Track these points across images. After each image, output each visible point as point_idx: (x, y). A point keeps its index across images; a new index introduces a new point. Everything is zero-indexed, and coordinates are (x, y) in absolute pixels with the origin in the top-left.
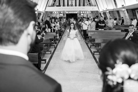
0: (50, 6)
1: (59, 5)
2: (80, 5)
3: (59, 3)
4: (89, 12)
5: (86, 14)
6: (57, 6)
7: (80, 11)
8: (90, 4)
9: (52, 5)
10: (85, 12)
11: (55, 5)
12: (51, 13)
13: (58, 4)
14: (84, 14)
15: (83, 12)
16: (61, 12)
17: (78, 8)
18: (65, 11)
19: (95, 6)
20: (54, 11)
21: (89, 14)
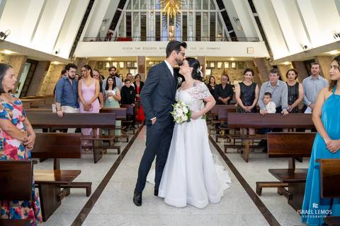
4: (230, 63)
5: (222, 71)
9: (104, 35)
10: (216, 63)
12: (100, 64)
14: (215, 72)
15: (209, 62)
16: (133, 62)
17: (195, 48)
18: (149, 57)
19: (254, 39)
20: (107, 57)
21: (231, 72)
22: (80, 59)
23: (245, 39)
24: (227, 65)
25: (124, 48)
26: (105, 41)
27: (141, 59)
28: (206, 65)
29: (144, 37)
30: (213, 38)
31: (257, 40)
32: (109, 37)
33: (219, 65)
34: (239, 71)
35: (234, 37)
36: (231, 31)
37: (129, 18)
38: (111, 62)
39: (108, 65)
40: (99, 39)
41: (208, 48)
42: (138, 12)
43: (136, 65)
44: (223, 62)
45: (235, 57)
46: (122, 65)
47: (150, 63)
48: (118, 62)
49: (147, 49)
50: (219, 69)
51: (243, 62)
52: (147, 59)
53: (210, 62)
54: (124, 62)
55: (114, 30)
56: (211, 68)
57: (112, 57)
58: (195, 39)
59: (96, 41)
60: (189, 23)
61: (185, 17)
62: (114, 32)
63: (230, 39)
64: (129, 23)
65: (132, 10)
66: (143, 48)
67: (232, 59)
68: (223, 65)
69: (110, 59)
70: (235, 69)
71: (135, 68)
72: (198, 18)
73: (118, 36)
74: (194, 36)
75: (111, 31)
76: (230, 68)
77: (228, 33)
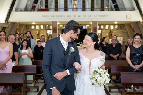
0: (21, 11)
4: (114, 25)
5: (108, 31)
12: (28, 26)
14: (104, 31)
16: (49, 25)
17: (91, 16)
18: (59, 22)
19: (132, 9)
20: (32, 22)
21: (114, 32)
22: (13, 23)
23: (124, 9)
24: (112, 27)
25: (43, 16)
26: (31, 11)
27: (55, 23)
28: (98, 27)
29: (56, 9)
30: (102, 9)
31: (133, 9)
32: (33, 9)
33: (107, 27)
34: (120, 31)
35: (117, 8)
36: (115, 4)
38: (35, 25)
39: (33, 27)
40: (26, 10)
41: (99, 16)
43: (51, 27)
44: (110, 25)
45: (117, 22)
46: (42, 27)
47: (61, 26)
48: (40, 25)
49: (59, 16)
50: (107, 29)
51: (123, 25)
52: (58, 23)
53: (101, 25)
54: (43, 25)
55: (36, 3)
56: (102, 29)
57: (35, 22)
58: (90, 10)
59: (25, 11)
62: (37, 5)
63: (114, 9)
66: (56, 16)
67: (116, 23)
68: (109, 27)
69: (34, 23)
70: (117, 29)
71: (51, 29)
73: (39, 8)
74: (90, 7)
75: (35, 4)
76: (114, 29)
77: (113, 5)
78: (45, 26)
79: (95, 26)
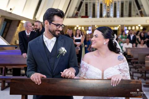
0: (70, 18)
1: (86, 16)
2: (122, 15)
3: (86, 13)
4: (139, 27)
6: (82, 17)
7: (122, 26)
8: (141, 13)
9: (74, 15)
10: (131, 27)
11: (79, 15)
12: (72, 28)
13: (84, 14)
15: (128, 27)
16: (88, 27)
20: (77, 25)
23: (146, 16)
25: (85, 21)
29: (94, 16)
30: (130, 15)
32: (76, 16)
37: (86, 5)
40: (73, 17)
41: (126, 21)
42: (91, 2)
43: (90, 28)
46: (83, 28)
48: (81, 27)
49: (96, 21)
52: (96, 26)
55: (79, 11)
60: (117, 7)
61: (115, 4)
63: (140, 16)
64: (86, 8)
65: (88, 1)
66: (94, 21)
67: (140, 25)
68: (135, 28)
71: (90, 30)
72: (122, 4)
74: (120, 14)
75: (78, 12)
77: (138, 11)
78: (85, 27)
79: (122, 28)
